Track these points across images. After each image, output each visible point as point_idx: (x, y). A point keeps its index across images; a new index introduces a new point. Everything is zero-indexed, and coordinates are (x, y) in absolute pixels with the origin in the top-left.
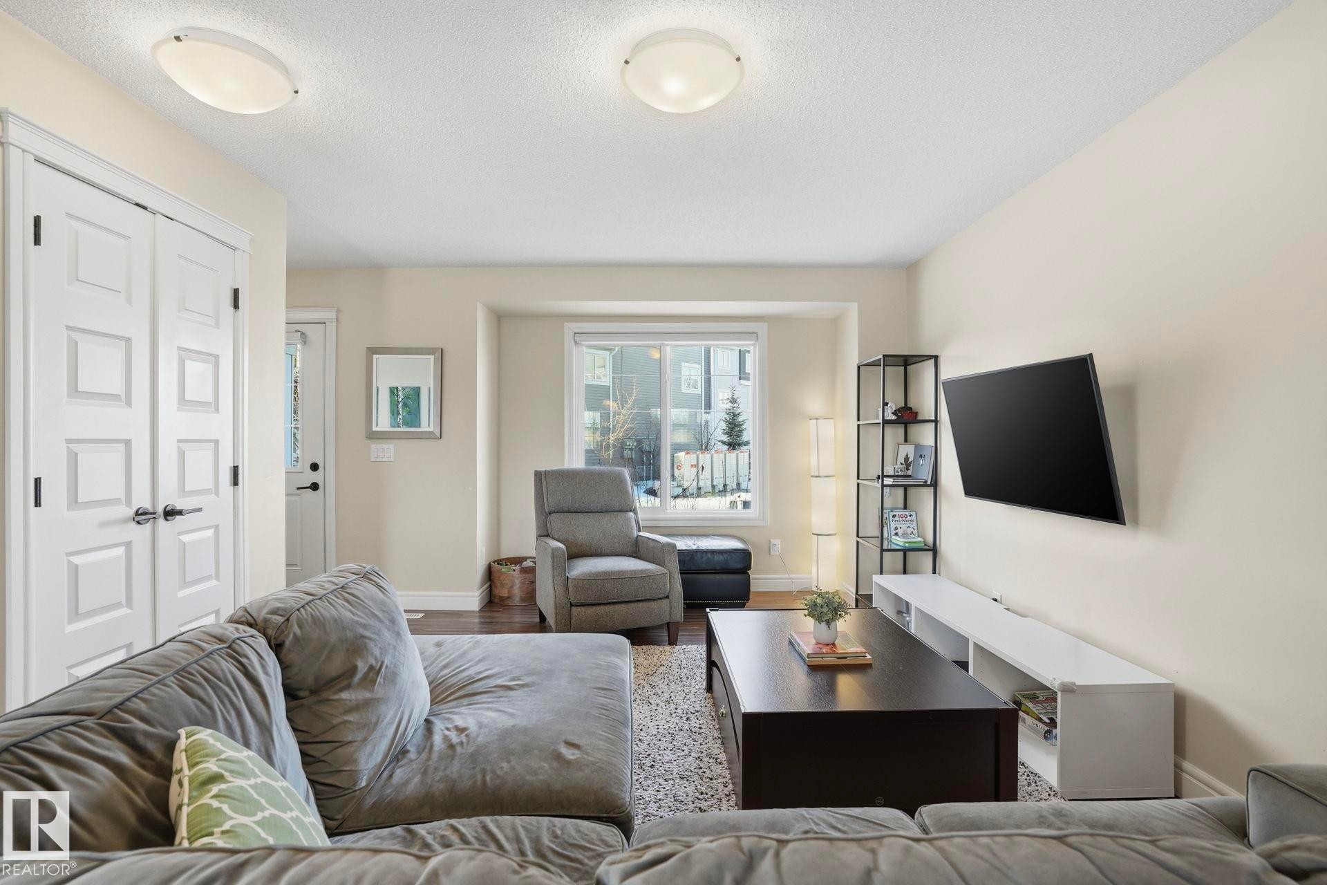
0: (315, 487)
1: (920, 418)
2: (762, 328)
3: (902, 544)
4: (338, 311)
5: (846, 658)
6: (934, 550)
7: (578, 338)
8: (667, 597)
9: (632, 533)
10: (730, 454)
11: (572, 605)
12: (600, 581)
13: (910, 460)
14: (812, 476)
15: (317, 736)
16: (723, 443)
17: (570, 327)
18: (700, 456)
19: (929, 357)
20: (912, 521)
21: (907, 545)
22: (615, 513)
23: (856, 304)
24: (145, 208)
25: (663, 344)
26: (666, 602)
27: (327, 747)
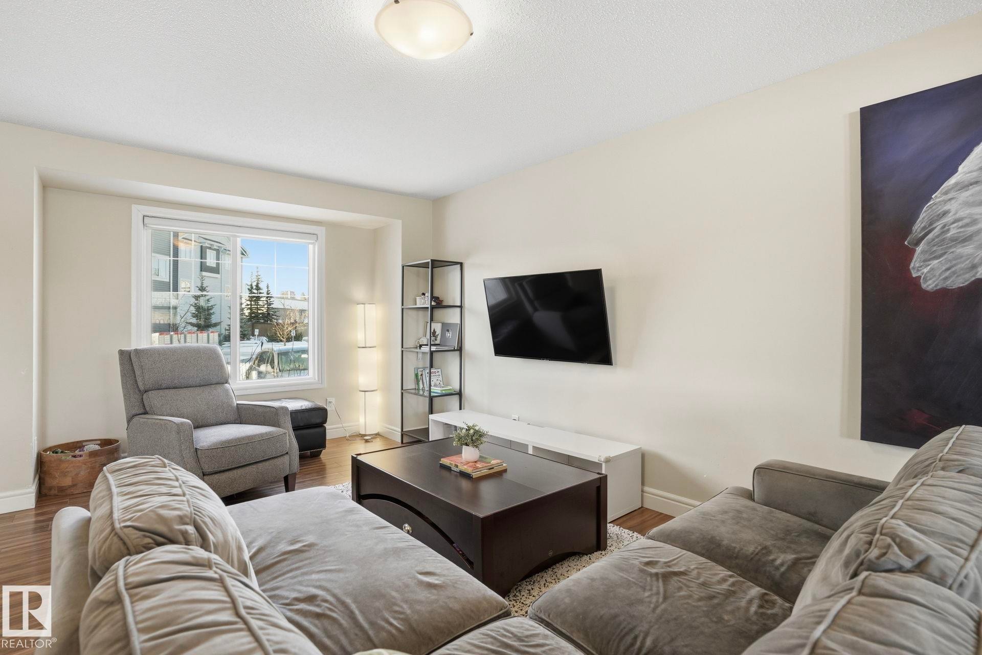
1: (445, 304)
2: (321, 231)
3: (439, 392)
5: (493, 468)
6: (460, 394)
7: (147, 220)
8: (287, 453)
9: (232, 402)
10: (201, 334)
11: (204, 475)
12: (221, 449)
13: (437, 334)
14: (359, 347)
16: (192, 325)
17: (138, 211)
18: (199, 335)
19: (456, 263)
20: (439, 375)
21: (444, 392)
22: (213, 386)
23: (401, 221)
25: (237, 236)
26: (287, 457)
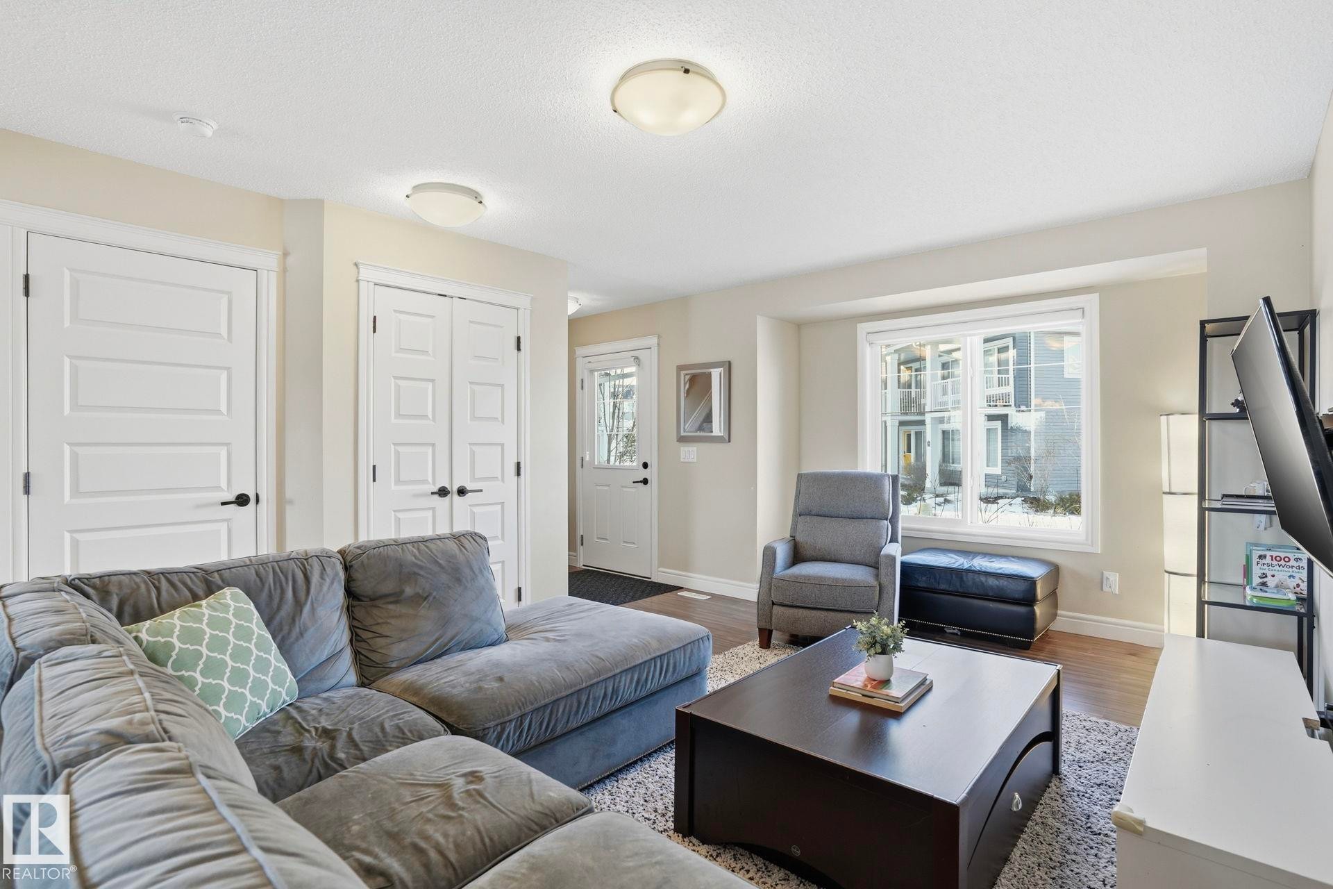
0: (645, 481)
4: (659, 337)
7: (871, 337)
8: (872, 613)
11: (773, 604)
14: (1164, 493)
15: (367, 626)
17: (863, 328)
20: (1300, 567)
23: (1206, 249)
24: (446, 296)
27: (370, 635)
